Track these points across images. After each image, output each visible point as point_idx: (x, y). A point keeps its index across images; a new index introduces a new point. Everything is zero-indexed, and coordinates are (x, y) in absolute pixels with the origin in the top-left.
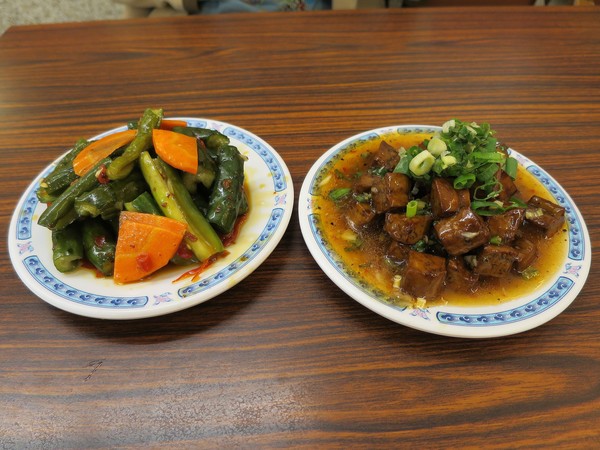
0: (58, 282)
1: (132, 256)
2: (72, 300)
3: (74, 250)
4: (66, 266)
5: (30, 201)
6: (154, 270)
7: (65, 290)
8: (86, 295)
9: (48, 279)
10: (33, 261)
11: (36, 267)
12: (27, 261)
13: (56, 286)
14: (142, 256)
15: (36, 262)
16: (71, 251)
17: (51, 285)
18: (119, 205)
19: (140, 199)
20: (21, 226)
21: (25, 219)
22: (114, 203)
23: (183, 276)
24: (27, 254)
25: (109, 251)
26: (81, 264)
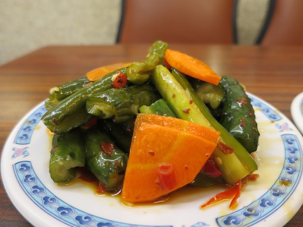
0: (49, 194)
1: (149, 167)
2: (65, 222)
3: (77, 155)
4: (63, 175)
5: (36, 115)
6: (175, 189)
7: (56, 206)
8: (84, 215)
9: (37, 189)
10: (25, 167)
11: (27, 173)
12: (18, 167)
13: (46, 199)
14: (164, 168)
15: (28, 168)
16: (72, 155)
17: (39, 198)
18: (135, 108)
19: (159, 103)
20: (22, 133)
21: (28, 127)
22: (131, 104)
23: (208, 203)
24: (20, 158)
25: (119, 159)
26: (78, 175)
